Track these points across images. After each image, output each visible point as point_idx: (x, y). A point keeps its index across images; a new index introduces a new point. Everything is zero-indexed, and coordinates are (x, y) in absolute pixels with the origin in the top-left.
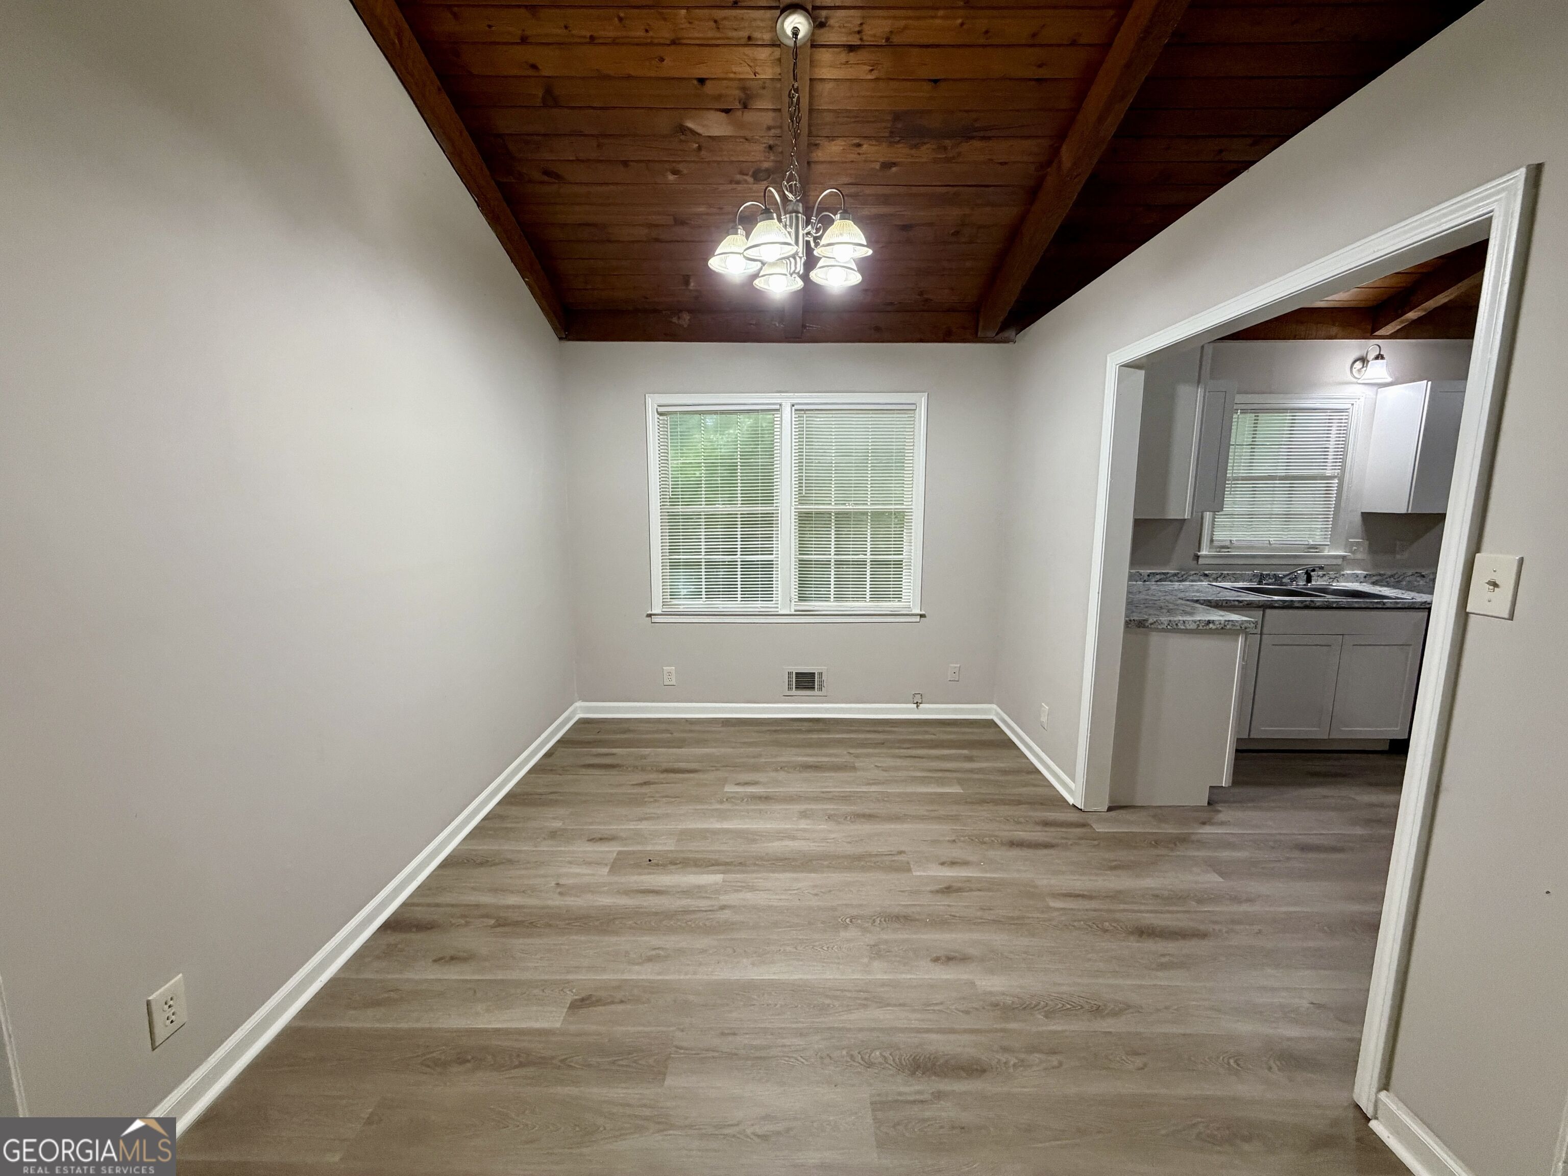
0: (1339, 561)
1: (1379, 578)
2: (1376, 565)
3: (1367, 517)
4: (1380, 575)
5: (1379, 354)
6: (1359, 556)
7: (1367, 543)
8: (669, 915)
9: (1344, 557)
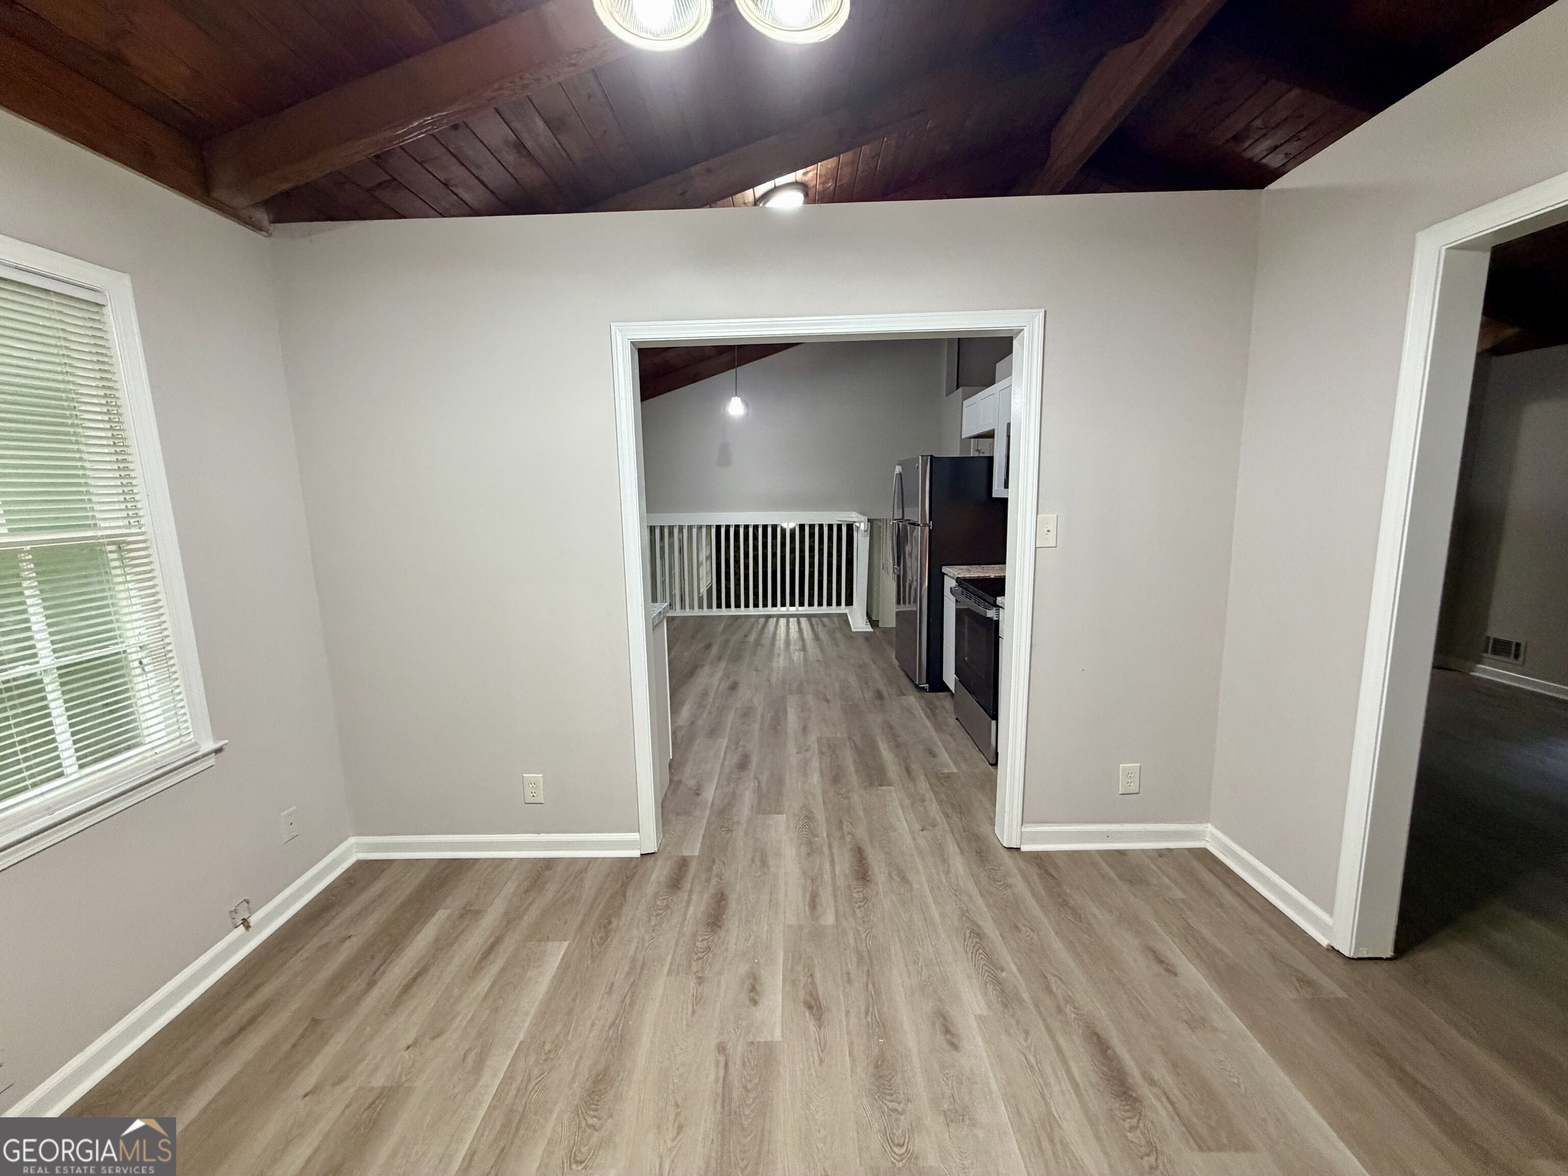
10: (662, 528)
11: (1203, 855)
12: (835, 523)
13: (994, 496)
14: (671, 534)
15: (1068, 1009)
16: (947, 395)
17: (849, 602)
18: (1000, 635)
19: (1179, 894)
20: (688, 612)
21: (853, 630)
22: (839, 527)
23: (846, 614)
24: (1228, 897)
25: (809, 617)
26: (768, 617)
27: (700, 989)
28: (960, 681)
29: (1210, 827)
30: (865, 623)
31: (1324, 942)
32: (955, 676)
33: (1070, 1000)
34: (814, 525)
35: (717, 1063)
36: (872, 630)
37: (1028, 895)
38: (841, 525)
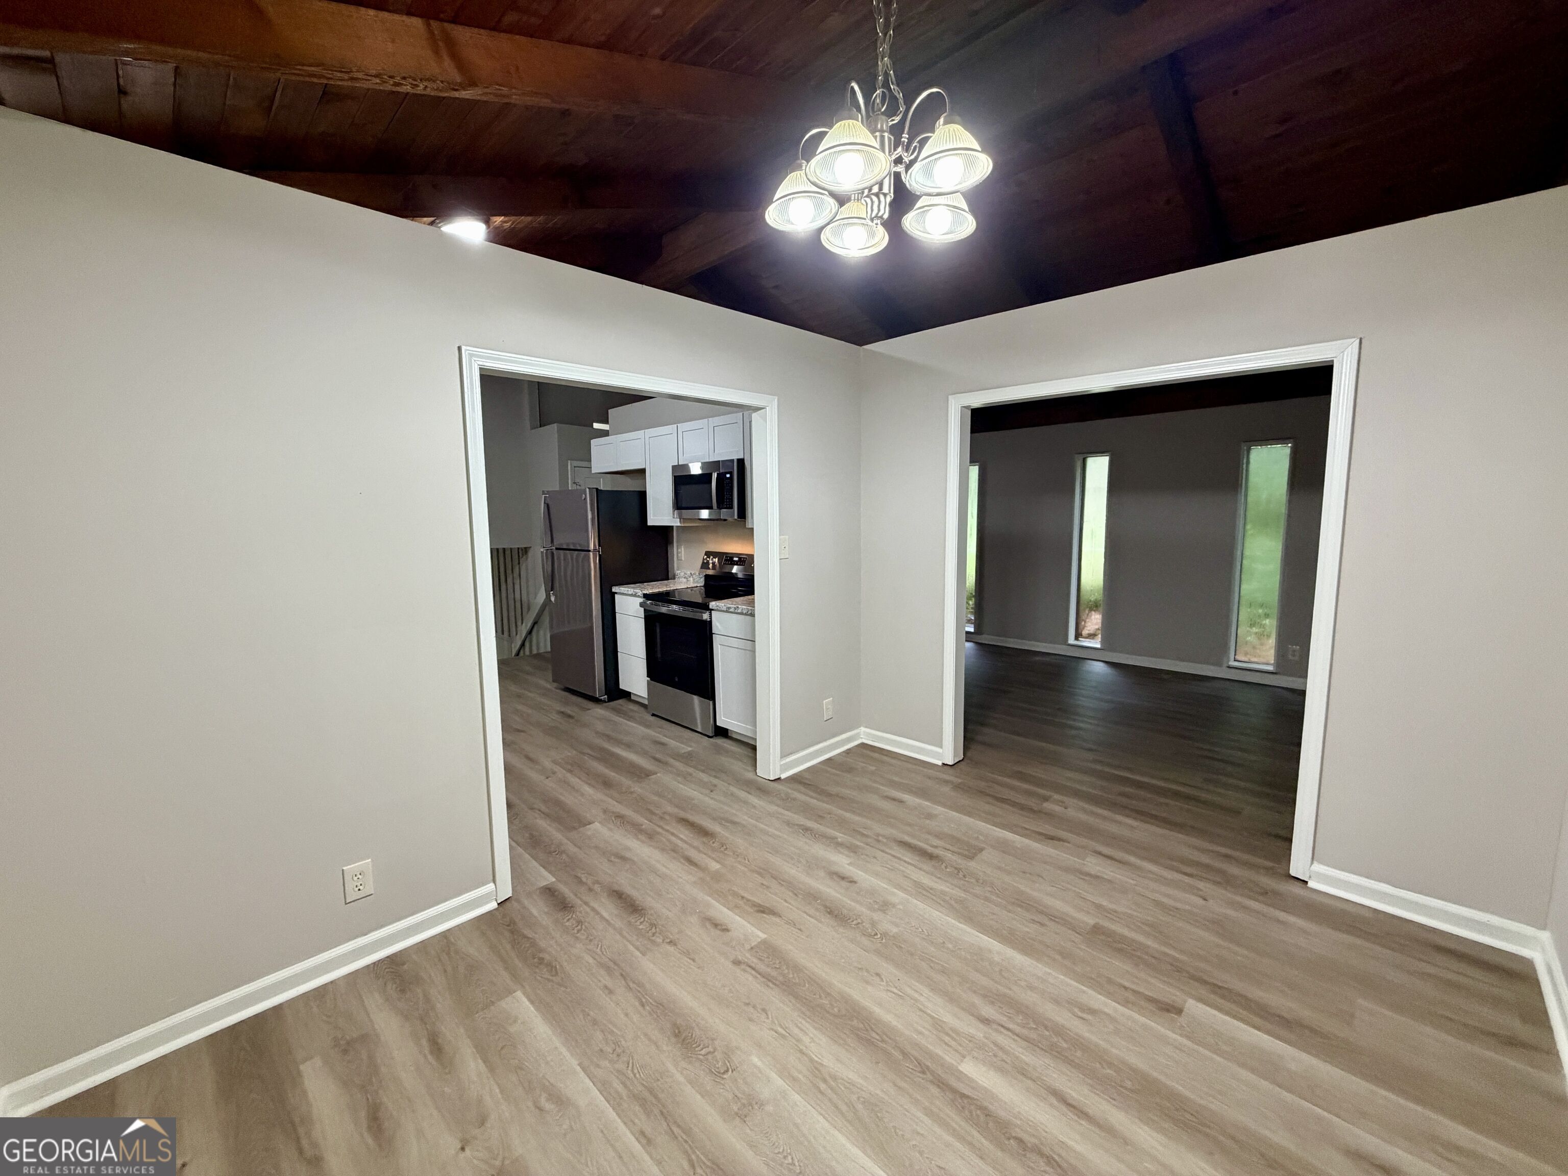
8: (1054, 1051)
11: (863, 746)
13: (649, 524)
15: (880, 838)
19: (874, 768)
24: (893, 761)
27: (679, 947)
29: (863, 729)
31: (940, 763)
33: (878, 835)
35: (744, 971)
37: (808, 799)
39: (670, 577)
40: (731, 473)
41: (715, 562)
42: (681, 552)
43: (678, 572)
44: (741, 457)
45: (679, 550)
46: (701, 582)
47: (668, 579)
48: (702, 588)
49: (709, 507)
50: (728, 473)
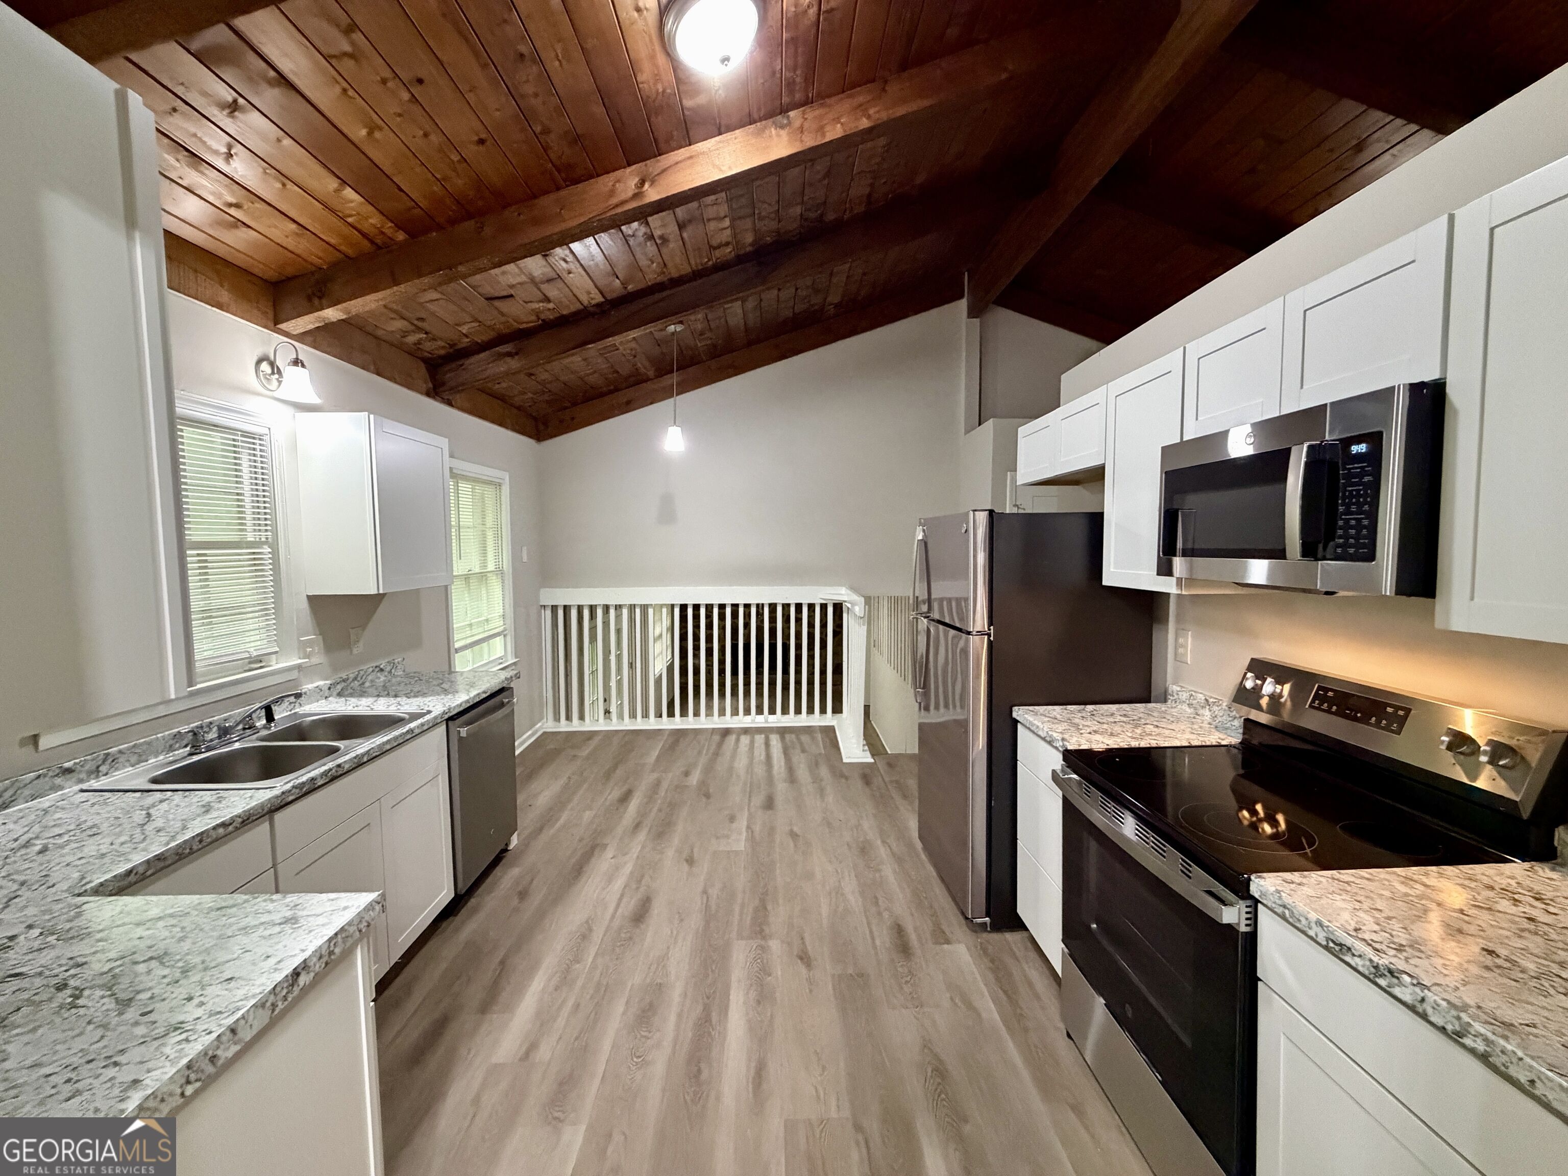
0: (294, 675)
1: (343, 684)
2: (335, 668)
3: (315, 601)
4: (344, 681)
5: (297, 359)
6: (315, 660)
7: (320, 637)
9: (299, 667)
10: (580, 609)
12: (818, 601)
13: (1106, 582)
14: (593, 616)
16: (967, 432)
17: (838, 709)
18: (1259, 975)
20: (615, 725)
21: (845, 760)
22: (824, 607)
23: (833, 727)
25: (783, 731)
26: (726, 732)
28: (1071, 955)
30: (861, 748)
32: (1063, 946)
34: (789, 605)
36: (872, 761)
38: (826, 605)
39: (1153, 694)
40: (1376, 440)
41: (1280, 695)
42: (1184, 646)
43: (1175, 688)
44: (1429, 374)
45: (1181, 640)
46: (1233, 738)
47: (1147, 700)
48: (1235, 751)
49: (1276, 553)
50: (1358, 440)
